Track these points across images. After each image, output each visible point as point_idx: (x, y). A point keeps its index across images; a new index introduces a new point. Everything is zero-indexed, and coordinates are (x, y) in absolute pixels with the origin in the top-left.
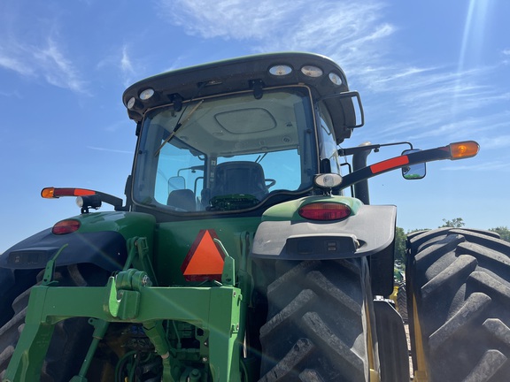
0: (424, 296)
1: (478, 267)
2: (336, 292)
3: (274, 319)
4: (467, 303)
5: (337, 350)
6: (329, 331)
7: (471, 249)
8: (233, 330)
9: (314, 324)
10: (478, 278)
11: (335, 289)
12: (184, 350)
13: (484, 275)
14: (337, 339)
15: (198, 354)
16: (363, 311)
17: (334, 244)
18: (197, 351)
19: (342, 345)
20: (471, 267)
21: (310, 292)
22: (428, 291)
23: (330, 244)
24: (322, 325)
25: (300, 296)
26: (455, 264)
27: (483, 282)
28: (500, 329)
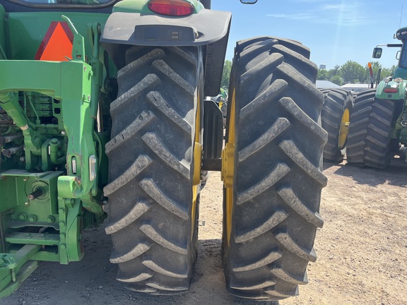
0: (242, 82)
1: (283, 62)
2: (175, 76)
3: (123, 96)
4: (271, 86)
5: (173, 119)
6: (167, 105)
7: (281, 49)
8: (84, 99)
9: (156, 100)
10: (282, 69)
11: (175, 74)
12: (43, 125)
13: (286, 68)
14: (173, 111)
15: (57, 129)
16: (195, 94)
17: (177, 33)
18: (56, 126)
19: (177, 115)
20: (279, 62)
21: (154, 76)
22: (245, 78)
23: (173, 33)
24: (162, 101)
25: (145, 78)
26: (268, 59)
27: (285, 72)
28: (290, 104)
